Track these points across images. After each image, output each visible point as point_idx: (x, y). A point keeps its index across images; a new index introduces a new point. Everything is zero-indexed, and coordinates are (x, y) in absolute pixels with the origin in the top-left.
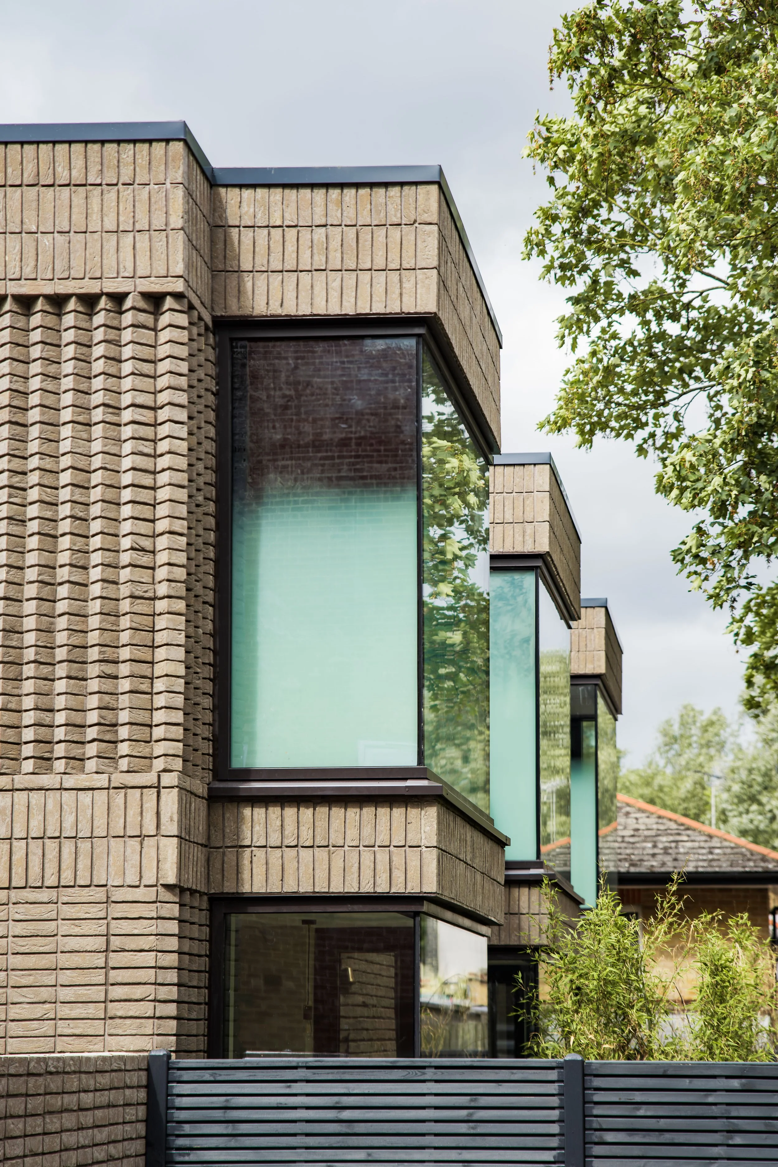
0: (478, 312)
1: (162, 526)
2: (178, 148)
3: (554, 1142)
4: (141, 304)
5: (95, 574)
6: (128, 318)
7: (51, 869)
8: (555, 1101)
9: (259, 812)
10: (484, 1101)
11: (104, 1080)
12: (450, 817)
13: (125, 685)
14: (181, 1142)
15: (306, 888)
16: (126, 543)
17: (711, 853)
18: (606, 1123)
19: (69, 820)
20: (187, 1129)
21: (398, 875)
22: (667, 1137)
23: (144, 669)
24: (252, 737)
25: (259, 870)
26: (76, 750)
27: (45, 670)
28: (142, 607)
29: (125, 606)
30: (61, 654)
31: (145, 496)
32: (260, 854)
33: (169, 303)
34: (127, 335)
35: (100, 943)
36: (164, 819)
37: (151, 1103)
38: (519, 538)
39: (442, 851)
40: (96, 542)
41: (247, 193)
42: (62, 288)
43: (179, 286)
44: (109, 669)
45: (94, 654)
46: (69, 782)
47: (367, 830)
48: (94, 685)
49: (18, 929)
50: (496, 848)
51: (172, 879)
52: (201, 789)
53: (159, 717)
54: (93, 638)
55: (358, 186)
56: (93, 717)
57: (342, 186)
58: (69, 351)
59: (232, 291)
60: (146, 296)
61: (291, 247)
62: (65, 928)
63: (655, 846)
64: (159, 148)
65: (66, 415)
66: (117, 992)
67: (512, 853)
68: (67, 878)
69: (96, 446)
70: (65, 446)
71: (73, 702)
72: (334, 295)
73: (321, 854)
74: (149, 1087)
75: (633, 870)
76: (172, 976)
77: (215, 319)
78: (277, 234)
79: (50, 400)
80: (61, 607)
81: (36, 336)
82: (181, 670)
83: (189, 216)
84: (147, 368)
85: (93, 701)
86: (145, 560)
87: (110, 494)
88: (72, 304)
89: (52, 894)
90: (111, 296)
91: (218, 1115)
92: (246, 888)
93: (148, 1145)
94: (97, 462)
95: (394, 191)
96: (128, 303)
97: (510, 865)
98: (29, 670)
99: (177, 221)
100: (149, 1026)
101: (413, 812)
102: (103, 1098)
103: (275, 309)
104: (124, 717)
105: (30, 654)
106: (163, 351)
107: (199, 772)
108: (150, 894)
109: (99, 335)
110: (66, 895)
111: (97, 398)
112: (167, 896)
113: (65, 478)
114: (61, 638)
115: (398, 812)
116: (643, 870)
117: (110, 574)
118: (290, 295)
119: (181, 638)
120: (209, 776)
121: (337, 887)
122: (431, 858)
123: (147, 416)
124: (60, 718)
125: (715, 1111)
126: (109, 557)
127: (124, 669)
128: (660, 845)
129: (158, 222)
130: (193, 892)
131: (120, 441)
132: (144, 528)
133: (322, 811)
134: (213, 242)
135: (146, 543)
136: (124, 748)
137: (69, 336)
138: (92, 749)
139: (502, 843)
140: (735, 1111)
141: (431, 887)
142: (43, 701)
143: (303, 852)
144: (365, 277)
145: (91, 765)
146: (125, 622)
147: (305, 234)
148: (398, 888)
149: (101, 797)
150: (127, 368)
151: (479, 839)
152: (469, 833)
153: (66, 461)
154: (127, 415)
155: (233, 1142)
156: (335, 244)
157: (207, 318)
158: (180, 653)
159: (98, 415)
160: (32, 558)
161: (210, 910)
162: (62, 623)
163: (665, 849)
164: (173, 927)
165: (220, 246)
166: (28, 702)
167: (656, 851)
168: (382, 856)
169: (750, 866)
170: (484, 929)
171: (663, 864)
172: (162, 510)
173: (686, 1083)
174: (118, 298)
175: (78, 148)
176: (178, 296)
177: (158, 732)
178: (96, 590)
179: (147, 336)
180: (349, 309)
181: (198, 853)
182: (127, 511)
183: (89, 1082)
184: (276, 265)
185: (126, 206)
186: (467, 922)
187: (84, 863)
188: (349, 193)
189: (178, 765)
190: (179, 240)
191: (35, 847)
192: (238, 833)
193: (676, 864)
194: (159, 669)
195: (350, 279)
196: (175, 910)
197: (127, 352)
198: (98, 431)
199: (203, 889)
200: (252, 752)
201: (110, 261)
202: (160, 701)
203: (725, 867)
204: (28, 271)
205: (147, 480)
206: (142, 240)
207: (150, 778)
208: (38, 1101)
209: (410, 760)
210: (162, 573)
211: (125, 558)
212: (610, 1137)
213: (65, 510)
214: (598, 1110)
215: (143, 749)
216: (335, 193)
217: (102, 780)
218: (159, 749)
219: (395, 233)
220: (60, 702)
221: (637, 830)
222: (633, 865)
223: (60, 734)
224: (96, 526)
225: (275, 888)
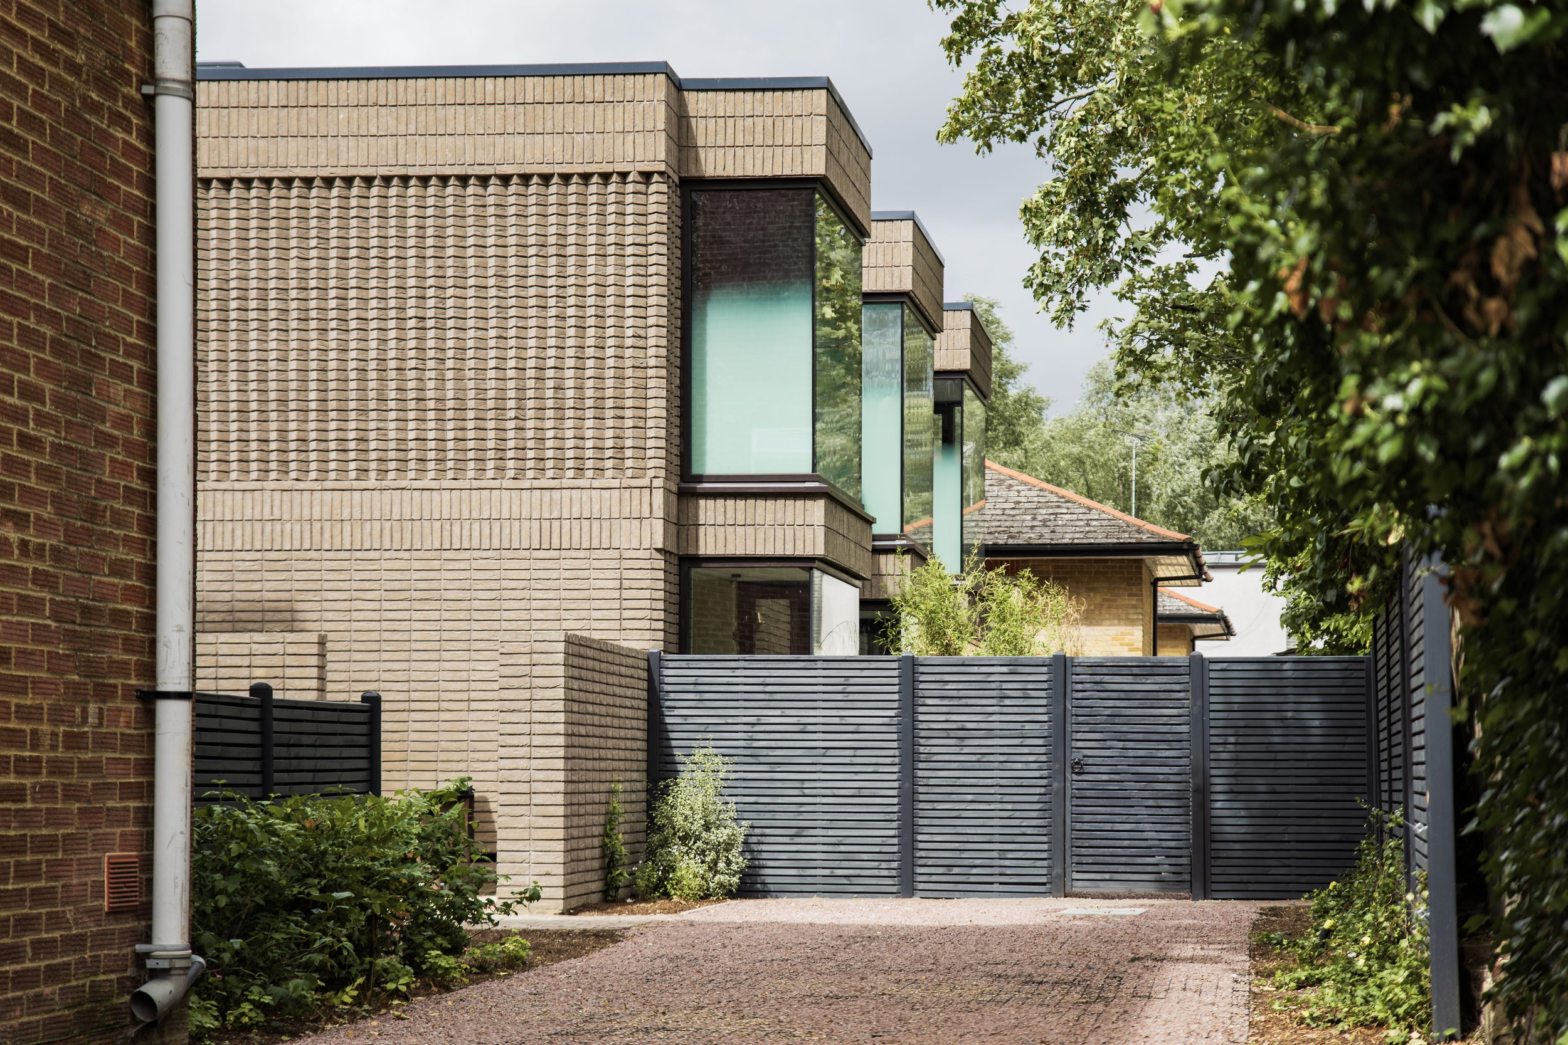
0: (853, 150)
1: (651, 321)
2: (663, 76)
3: (896, 705)
4: (639, 179)
5: (610, 352)
6: (630, 188)
7: (586, 537)
8: (896, 681)
9: (710, 503)
10: (853, 681)
11: (630, 661)
12: (833, 506)
13: (629, 423)
14: (668, 703)
15: (740, 552)
16: (629, 332)
17: (1088, 525)
18: (927, 694)
19: (596, 508)
20: (672, 696)
21: (800, 545)
22: (963, 702)
23: (641, 413)
24: (703, 454)
25: (711, 540)
26: (599, 464)
27: (579, 413)
28: (639, 373)
29: (629, 372)
30: (589, 403)
31: (641, 302)
32: (710, 530)
33: (656, 178)
34: (629, 199)
35: (617, 584)
36: (655, 507)
37: (650, 680)
38: (888, 279)
39: (828, 529)
40: (611, 332)
41: (702, 95)
42: (589, 169)
43: (662, 167)
44: (619, 413)
45: (610, 403)
46: (596, 484)
47: (779, 515)
48: (610, 423)
49: (567, 574)
50: (865, 525)
51: (660, 546)
52: (674, 489)
53: (650, 443)
54: (609, 393)
55: (774, 90)
56: (610, 443)
57: (764, 90)
58: (594, 209)
59: (692, 161)
60: (641, 173)
61: (730, 131)
62: (595, 574)
63: (1034, 519)
64: (650, 78)
65: (592, 250)
66: (628, 614)
67: (877, 529)
68: (595, 544)
69: (610, 270)
70: (591, 270)
71: (597, 433)
72: (759, 163)
73: (750, 529)
74: (649, 670)
75: (1010, 542)
76: (661, 605)
77: (681, 178)
78: (721, 121)
79: (581, 240)
80: (589, 373)
81: (572, 199)
82: (664, 413)
83: (668, 120)
84: (641, 219)
85: (610, 433)
86: (641, 343)
87: (619, 301)
88: (595, 179)
89: (586, 554)
90: (619, 173)
91: (691, 688)
92: (702, 552)
93: (649, 704)
94: (611, 280)
95: (798, 93)
96: (630, 178)
97: (876, 538)
98: (570, 413)
99: (661, 125)
100: (648, 635)
101: (809, 503)
102: (630, 671)
103: (720, 172)
104: (629, 443)
105: (570, 403)
106: (652, 208)
107: (674, 477)
108: (647, 554)
109: (612, 198)
110: (596, 554)
111: (611, 239)
112: (658, 555)
113: (591, 290)
114: (589, 393)
115: (800, 503)
116: (1021, 542)
117: (619, 352)
118: (730, 163)
119: (664, 393)
120: (678, 479)
121: (760, 551)
122: (821, 533)
123: (641, 250)
124: (589, 444)
125: (993, 686)
126: (618, 341)
127: (628, 413)
128: (1040, 518)
129: (649, 127)
130: (671, 553)
131: (624, 266)
132: (640, 322)
133: (751, 502)
134: (679, 127)
135: (642, 332)
136: (629, 463)
137: (593, 199)
138: (609, 463)
139: (869, 521)
140: (1005, 686)
141: (820, 551)
142: (579, 433)
143: (739, 529)
144: (779, 150)
145: (609, 473)
146: (629, 383)
147: (740, 122)
148: (799, 552)
149: (616, 493)
150: (629, 219)
151: (853, 520)
152: (846, 516)
153: (591, 280)
154: (629, 250)
155: (700, 704)
156: (759, 128)
157: (677, 180)
158: (663, 403)
159: (611, 250)
160: (570, 342)
161: (679, 565)
162: (590, 383)
163: (1044, 521)
164: (661, 575)
165: (684, 130)
166: (570, 433)
167: (1035, 523)
168: (789, 531)
169: (1125, 538)
170: (857, 582)
171: (1041, 536)
172: (651, 311)
173: (975, 669)
174: (624, 175)
175: (599, 78)
176: (661, 173)
177: (650, 453)
178: (611, 362)
179: (641, 199)
180: (768, 172)
181: (673, 529)
182: (629, 312)
183: (624, 660)
184: (720, 143)
185: (629, 116)
186: (845, 576)
187: (605, 534)
188: (769, 94)
189: (662, 473)
190: (663, 136)
191: (576, 523)
192: (697, 516)
193: (1053, 536)
194: (650, 413)
195: (769, 152)
196: (662, 564)
197: (630, 209)
198: (611, 260)
199: (675, 551)
200: (703, 465)
201: (619, 152)
202: (651, 433)
203: (1100, 539)
204: (568, 158)
205: (642, 292)
206: (639, 138)
207: (645, 482)
208: (604, 665)
209: (808, 470)
210: (652, 352)
211: (629, 342)
212: (929, 701)
213: (591, 311)
214: (922, 686)
215: (640, 464)
216: (759, 95)
217: (616, 483)
218: (651, 463)
219: (798, 121)
220: (589, 433)
221: (1018, 503)
222: (1010, 537)
223: (589, 453)
224: (610, 322)
225: (720, 551)
